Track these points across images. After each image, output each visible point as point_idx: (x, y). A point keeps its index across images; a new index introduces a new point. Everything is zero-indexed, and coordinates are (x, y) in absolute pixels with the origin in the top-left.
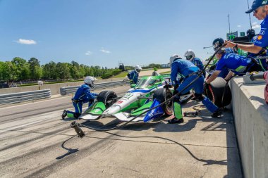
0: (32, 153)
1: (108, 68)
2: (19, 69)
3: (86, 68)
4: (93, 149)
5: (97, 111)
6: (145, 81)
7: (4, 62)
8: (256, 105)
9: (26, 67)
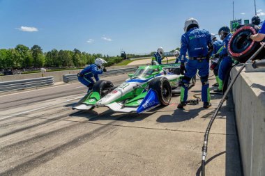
0: (36, 137)
1: (110, 56)
2: (22, 57)
3: (88, 56)
4: (95, 134)
5: (91, 101)
6: (142, 70)
7: (7, 49)
8: (257, 92)
9: (29, 54)
